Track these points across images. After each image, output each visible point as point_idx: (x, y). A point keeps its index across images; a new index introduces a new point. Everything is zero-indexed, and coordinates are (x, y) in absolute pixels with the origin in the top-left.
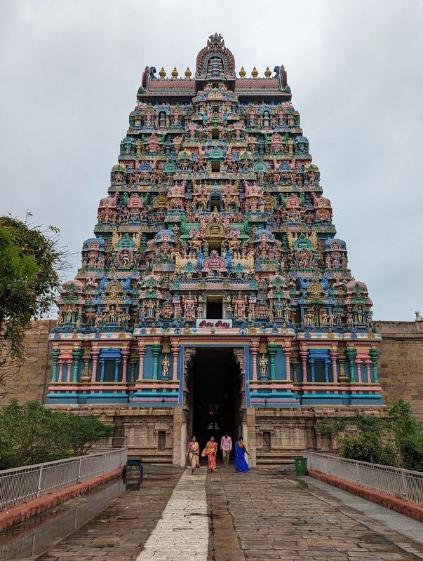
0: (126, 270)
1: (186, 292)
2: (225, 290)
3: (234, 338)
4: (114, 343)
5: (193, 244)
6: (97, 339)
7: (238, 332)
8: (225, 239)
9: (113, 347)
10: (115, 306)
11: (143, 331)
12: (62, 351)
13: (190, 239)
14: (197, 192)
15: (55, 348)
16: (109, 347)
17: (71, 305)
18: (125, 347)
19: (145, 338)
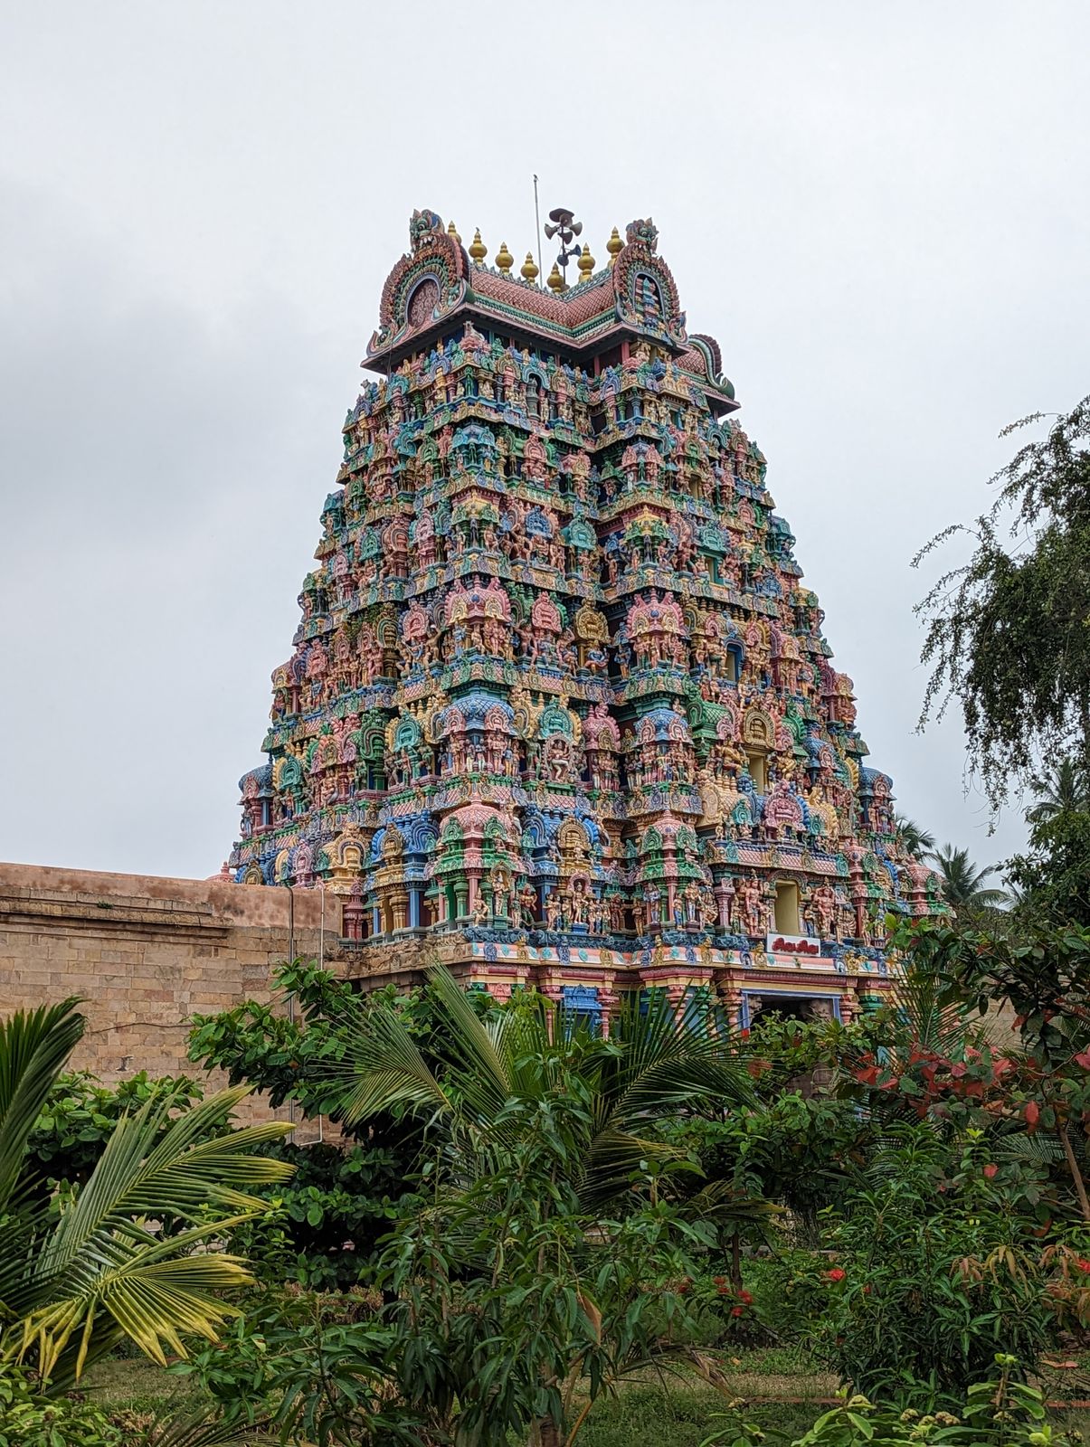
0: (562, 790)
1: (745, 870)
2: (806, 873)
3: (822, 979)
4: (590, 973)
5: (724, 755)
6: (563, 963)
7: (832, 968)
8: (771, 750)
9: (585, 985)
10: (583, 882)
11: (691, 955)
12: (491, 989)
13: (721, 742)
14: (703, 627)
15: (480, 980)
16: (576, 984)
17: (504, 872)
18: (609, 986)
19: (688, 970)
